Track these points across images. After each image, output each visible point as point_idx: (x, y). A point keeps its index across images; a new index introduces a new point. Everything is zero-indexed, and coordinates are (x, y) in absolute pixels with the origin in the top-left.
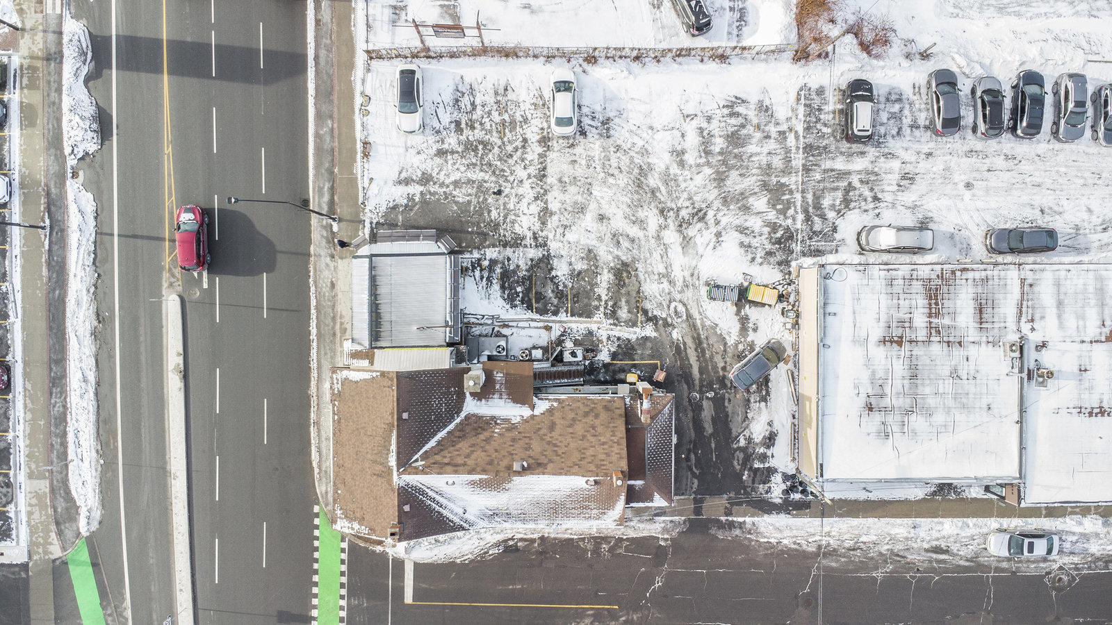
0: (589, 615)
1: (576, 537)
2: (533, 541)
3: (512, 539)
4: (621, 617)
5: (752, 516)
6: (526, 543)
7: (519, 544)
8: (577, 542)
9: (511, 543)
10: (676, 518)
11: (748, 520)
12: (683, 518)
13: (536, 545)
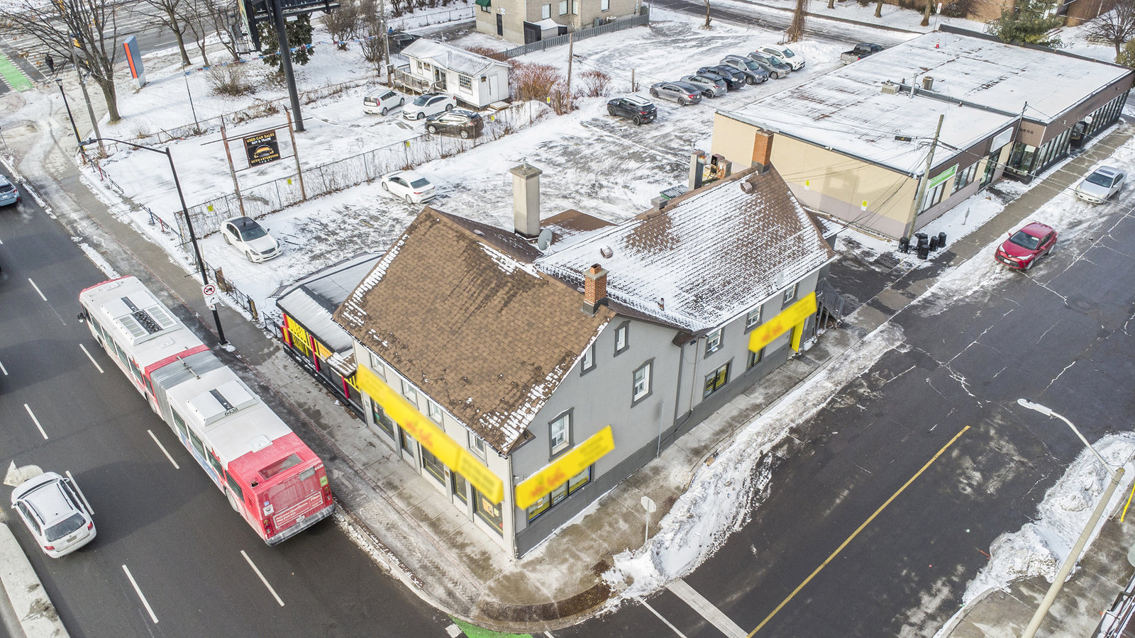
0: (959, 457)
1: (824, 405)
2: (788, 440)
3: (763, 456)
4: (987, 432)
5: (931, 286)
6: (785, 447)
7: (779, 454)
8: (832, 407)
9: (769, 460)
10: (880, 328)
11: (933, 289)
12: (886, 323)
13: (797, 441)
